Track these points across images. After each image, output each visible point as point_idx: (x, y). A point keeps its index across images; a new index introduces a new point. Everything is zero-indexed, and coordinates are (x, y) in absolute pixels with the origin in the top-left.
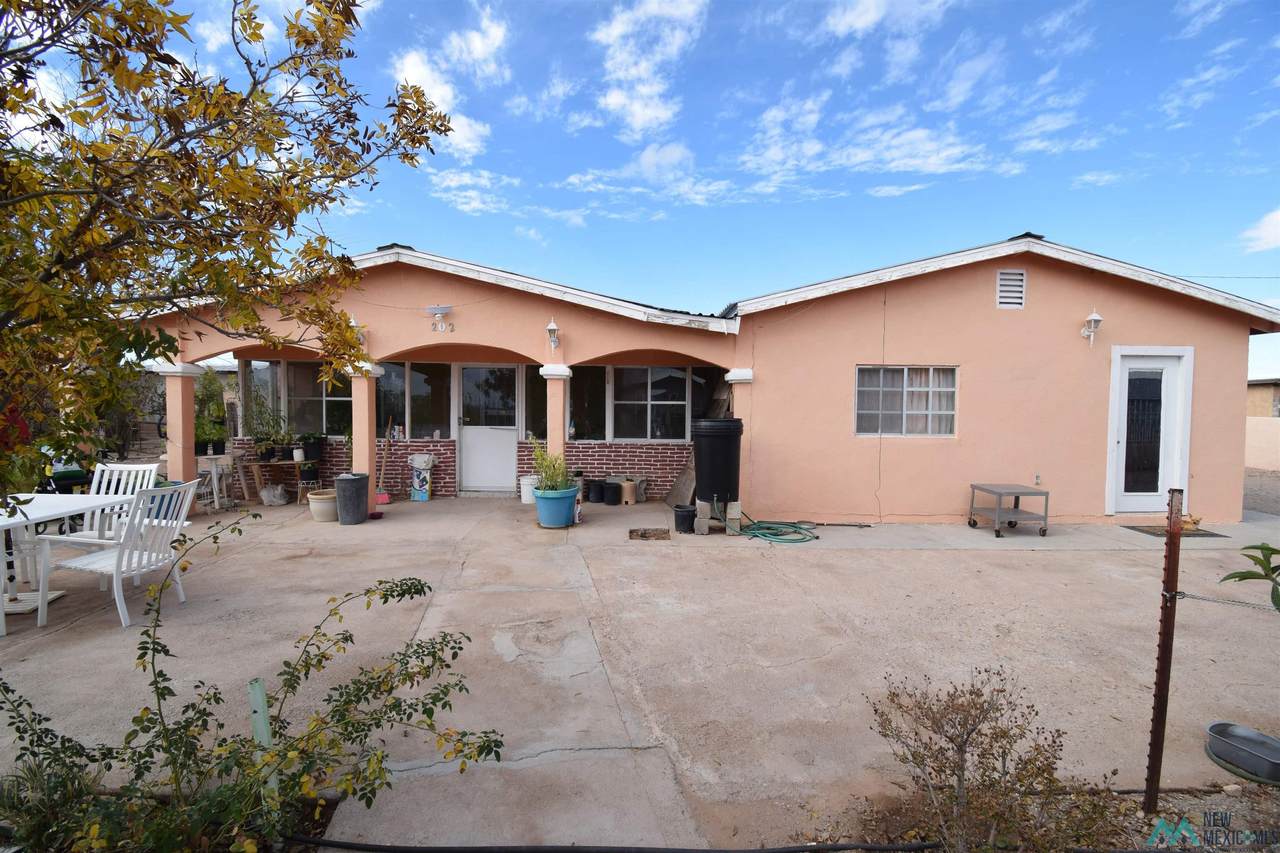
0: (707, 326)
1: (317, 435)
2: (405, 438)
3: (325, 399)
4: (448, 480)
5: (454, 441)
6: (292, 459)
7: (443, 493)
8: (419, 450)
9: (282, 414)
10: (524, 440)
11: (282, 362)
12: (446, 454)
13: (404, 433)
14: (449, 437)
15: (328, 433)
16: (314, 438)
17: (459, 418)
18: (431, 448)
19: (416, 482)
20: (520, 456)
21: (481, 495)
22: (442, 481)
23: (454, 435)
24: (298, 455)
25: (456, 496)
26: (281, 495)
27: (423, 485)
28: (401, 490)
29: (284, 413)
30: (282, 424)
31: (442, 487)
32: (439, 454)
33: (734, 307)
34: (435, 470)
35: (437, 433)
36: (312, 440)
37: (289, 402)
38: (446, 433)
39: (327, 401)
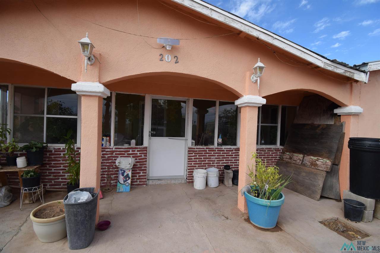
0: (353, 76)
1: (39, 145)
2: (110, 145)
3: (46, 116)
4: (141, 174)
5: (146, 148)
6: (15, 164)
7: (138, 183)
8: (122, 154)
9: (8, 127)
10: (191, 146)
11: (10, 86)
12: (141, 156)
13: (110, 142)
14: (142, 144)
15: (48, 142)
16: (36, 148)
17: (149, 132)
18: (131, 152)
19: (121, 178)
20: (189, 156)
21: (163, 182)
22: (138, 175)
23: (146, 143)
24: (21, 162)
25: (146, 185)
26: (5, 196)
27: (126, 180)
28: (107, 183)
29: (10, 126)
30: (8, 136)
31: (137, 179)
32: (135, 157)
33: (365, 64)
34: (134, 168)
35: (133, 142)
36: (34, 150)
37: (15, 118)
38: (140, 142)
39: (48, 118)
